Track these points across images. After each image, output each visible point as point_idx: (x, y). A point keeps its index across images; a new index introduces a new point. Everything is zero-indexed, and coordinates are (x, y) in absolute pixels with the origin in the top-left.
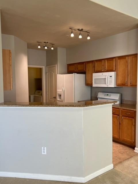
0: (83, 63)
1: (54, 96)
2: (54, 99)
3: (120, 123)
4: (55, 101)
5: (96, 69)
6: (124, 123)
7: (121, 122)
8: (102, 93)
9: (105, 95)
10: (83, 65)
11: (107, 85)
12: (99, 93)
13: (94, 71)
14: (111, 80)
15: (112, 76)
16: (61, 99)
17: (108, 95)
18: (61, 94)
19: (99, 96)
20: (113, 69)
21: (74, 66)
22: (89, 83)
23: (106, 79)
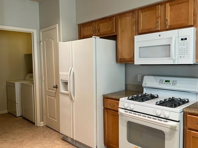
1: (55, 85)
2: (55, 89)
4: (56, 92)
5: (141, 28)
8: (152, 77)
9: (161, 82)
10: (111, 22)
11: (172, 59)
12: (146, 78)
13: (137, 33)
14: (185, 47)
15: (186, 39)
16: (67, 91)
17: (169, 81)
18: (67, 81)
19: (145, 84)
20: (188, 21)
21: (91, 27)
22: (125, 57)
23: (170, 45)
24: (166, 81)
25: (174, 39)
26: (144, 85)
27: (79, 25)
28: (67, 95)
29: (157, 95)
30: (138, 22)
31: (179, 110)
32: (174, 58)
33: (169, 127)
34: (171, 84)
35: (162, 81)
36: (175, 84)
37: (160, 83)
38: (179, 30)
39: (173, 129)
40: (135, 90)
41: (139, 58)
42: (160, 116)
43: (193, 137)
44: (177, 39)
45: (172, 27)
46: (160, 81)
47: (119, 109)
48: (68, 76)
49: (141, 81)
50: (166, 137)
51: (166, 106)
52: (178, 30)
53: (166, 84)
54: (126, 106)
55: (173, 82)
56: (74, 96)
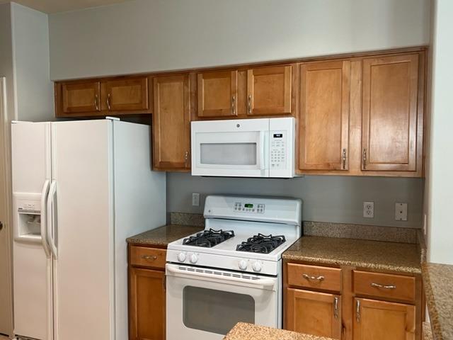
0: (137, 79)
3: (343, 326)
5: (202, 106)
6: (365, 323)
7: (348, 322)
8: (222, 199)
9: (238, 207)
10: (139, 86)
11: (260, 169)
12: (209, 200)
13: (194, 115)
14: (279, 149)
15: (281, 136)
16: (39, 234)
17: (251, 206)
18: (40, 212)
19: (209, 211)
20: (284, 106)
21: (91, 90)
22: (171, 160)
23: (255, 144)
24: (246, 206)
25: (262, 134)
26: (206, 213)
27: (56, 83)
28: (38, 243)
29: (232, 232)
30: (196, 94)
31: (276, 256)
32: (263, 167)
33: (262, 287)
34: (256, 211)
35: (240, 206)
36: (261, 210)
37: (236, 209)
38: (271, 119)
39: (268, 290)
40: (187, 224)
41: (201, 163)
42: (247, 270)
43: (297, 299)
44: (267, 134)
45: (258, 113)
46: (236, 205)
47: (167, 264)
48: (40, 200)
49: (198, 205)
50: (257, 305)
51: (254, 251)
52: (268, 119)
53: (247, 210)
54: (182, 257)
55: (259, 207)
56: (56, 245)
